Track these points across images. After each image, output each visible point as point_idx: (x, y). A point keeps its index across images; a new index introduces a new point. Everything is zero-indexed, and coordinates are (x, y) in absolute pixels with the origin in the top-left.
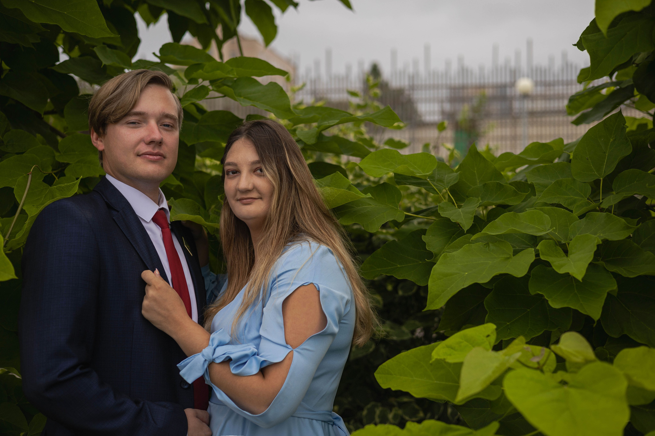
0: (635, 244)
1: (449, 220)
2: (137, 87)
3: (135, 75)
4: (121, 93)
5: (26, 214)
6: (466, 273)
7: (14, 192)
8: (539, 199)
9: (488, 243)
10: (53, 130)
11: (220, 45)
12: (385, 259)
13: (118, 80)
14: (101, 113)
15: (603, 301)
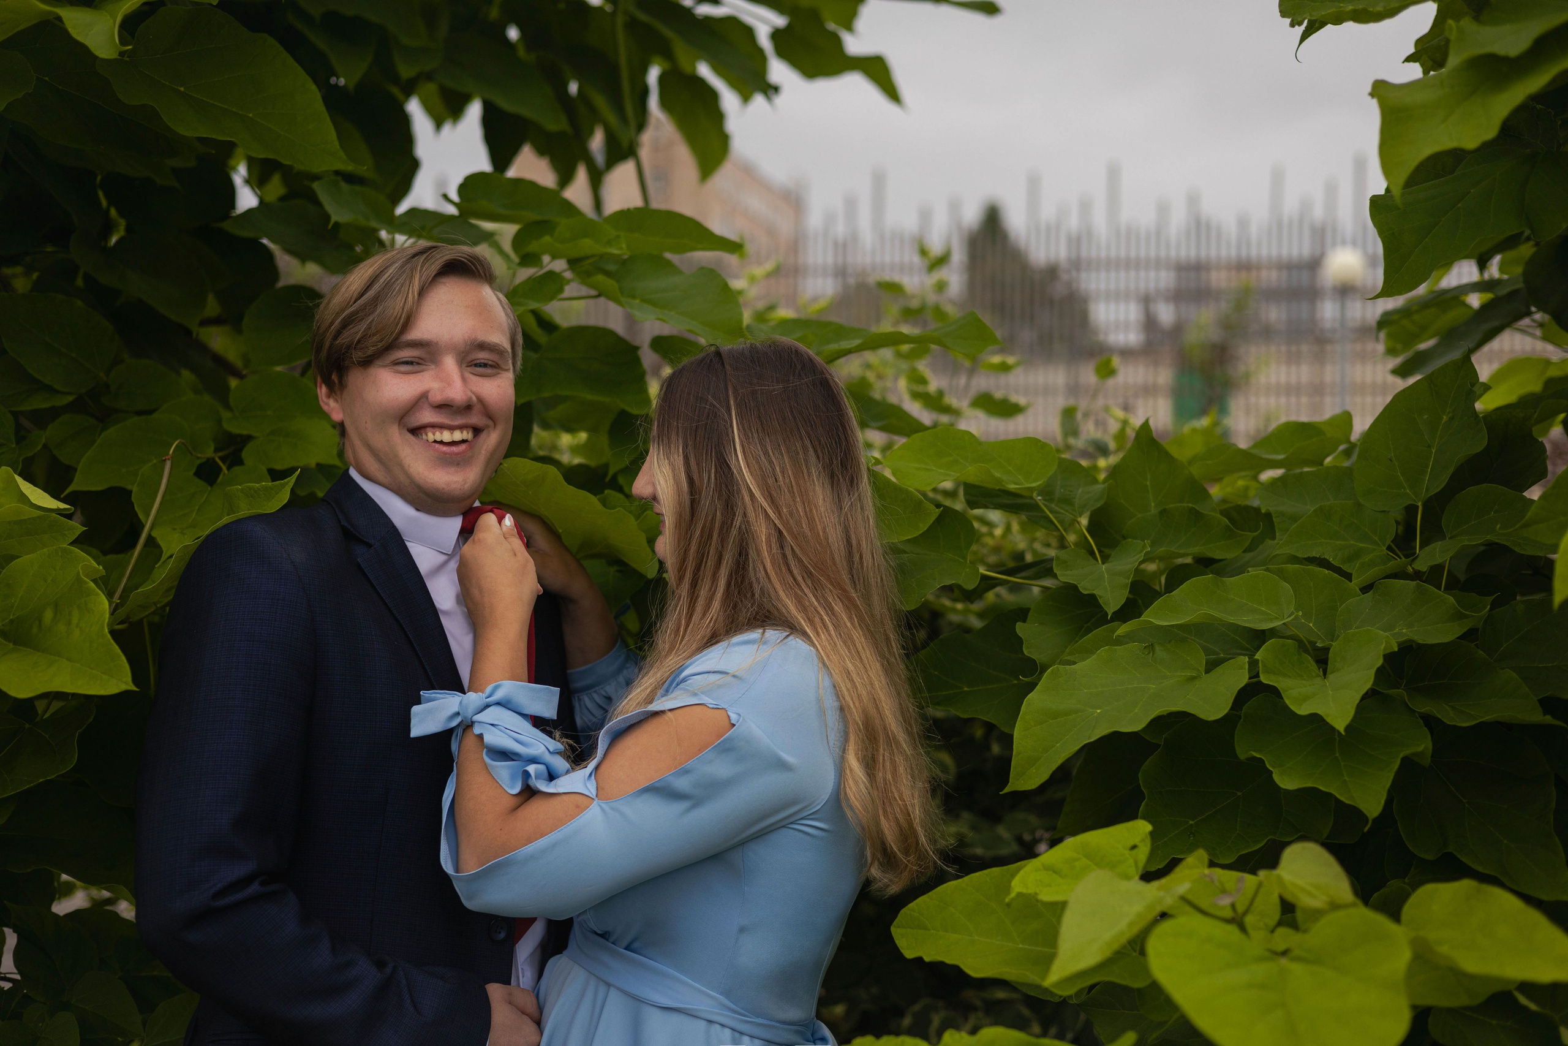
0: (1481, 652)
1: (1075, 588)
2: (411, 285)
3: (407, 257)
4: (376, 301)
5: (159, 547)
6: (1098, 711)
7: (133, 499)
8: (1280, 546)
9: (1152, 644)
10: (219, 360)
11: (596, 180)
12: (936, 673)
13: (371, 269)
14: (332, 344)
15: (1392, 776)
